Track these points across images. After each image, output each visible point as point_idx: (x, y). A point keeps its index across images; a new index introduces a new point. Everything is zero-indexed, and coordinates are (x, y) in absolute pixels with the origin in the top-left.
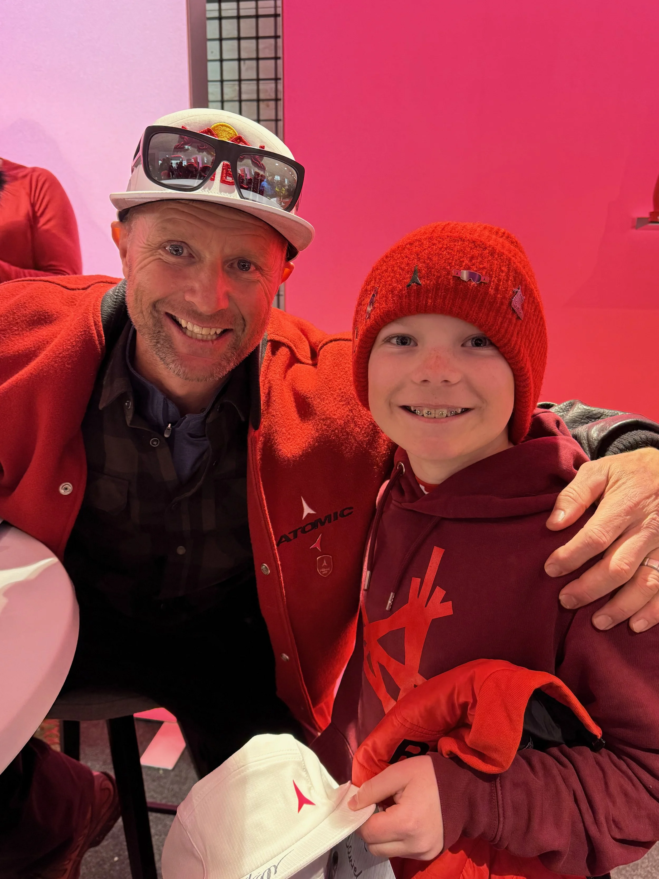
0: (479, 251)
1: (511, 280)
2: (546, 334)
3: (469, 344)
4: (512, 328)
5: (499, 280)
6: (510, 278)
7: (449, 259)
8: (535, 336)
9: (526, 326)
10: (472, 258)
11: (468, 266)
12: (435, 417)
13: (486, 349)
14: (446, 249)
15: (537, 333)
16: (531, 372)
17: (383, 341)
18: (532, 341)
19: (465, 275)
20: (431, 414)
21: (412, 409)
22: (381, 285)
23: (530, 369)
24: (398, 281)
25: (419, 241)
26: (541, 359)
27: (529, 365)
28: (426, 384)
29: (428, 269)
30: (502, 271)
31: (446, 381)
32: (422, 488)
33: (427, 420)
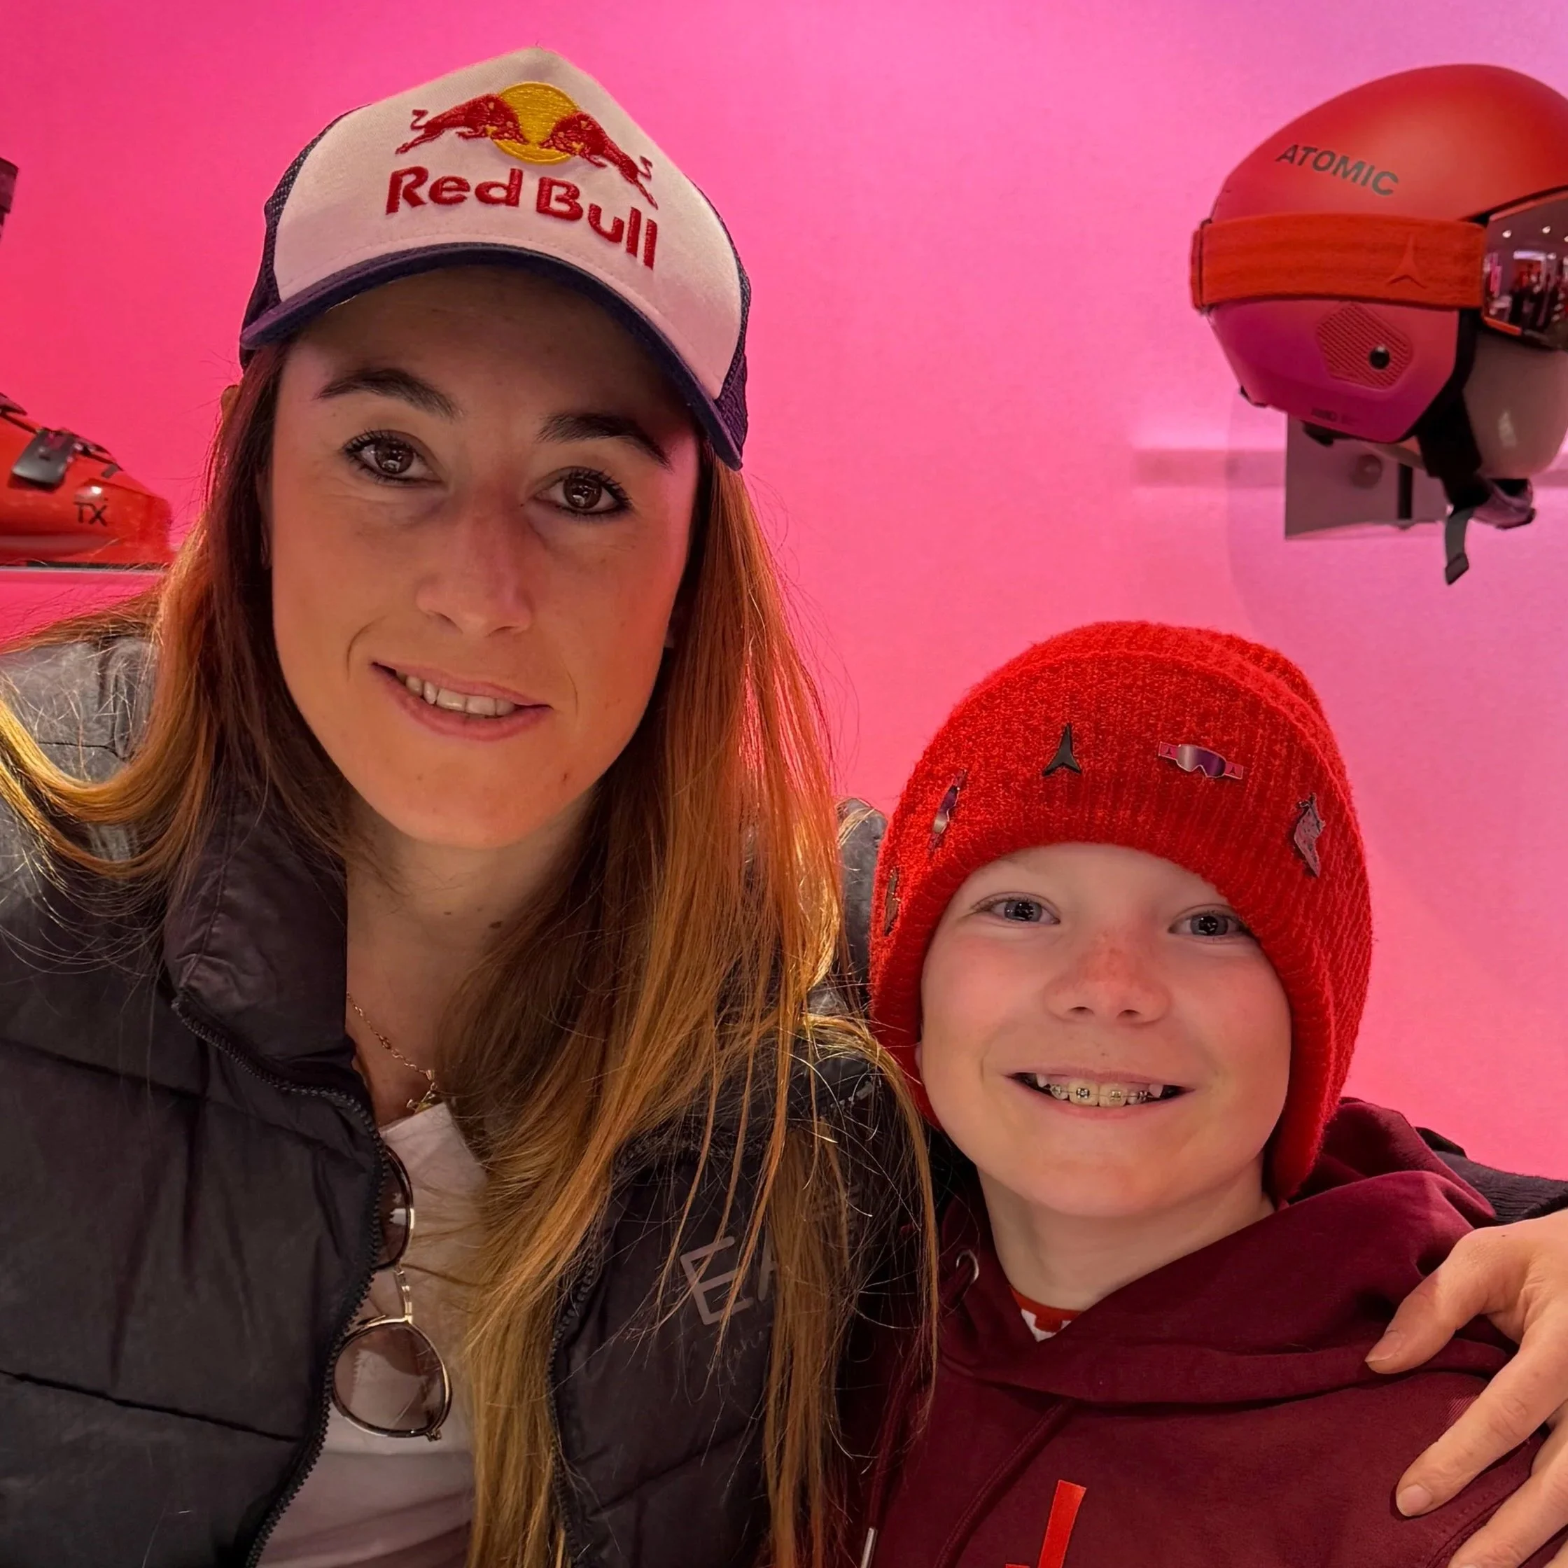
0: (1220, 701)
1: (1294, 778)
2: (1370, 919)
3: (1186, 926)
4: (1293, 894)
5: (1268, 775)
6: (1293, 773)
7: (1149, 714)
8: (1344, 922)
9: (1326, 894)
10: (1204, 717)
11: (1195, 734)
12: (1098, 1105)
13: (1227, 941)
14: (1142, 689)
15: (1350, 916)
16: (1331, 1010)
17: (973, 907)
18: (1339, 932)
19: (1187, 757)
20: (1088, 1094)
21: (1042, 1083)
22: (976, 766)
23: (1331, 1000)
24: (1025, 760)
25: (1076, 663)
26: (1355, 982)
27: (1328, 992)
28: (1080, 1018)
29: (1097, 735)
30: (1276, 755)
31: (1130, 1012)
32: (1030, 1318)
33: (1078, 1111)
